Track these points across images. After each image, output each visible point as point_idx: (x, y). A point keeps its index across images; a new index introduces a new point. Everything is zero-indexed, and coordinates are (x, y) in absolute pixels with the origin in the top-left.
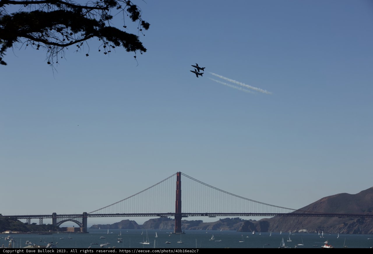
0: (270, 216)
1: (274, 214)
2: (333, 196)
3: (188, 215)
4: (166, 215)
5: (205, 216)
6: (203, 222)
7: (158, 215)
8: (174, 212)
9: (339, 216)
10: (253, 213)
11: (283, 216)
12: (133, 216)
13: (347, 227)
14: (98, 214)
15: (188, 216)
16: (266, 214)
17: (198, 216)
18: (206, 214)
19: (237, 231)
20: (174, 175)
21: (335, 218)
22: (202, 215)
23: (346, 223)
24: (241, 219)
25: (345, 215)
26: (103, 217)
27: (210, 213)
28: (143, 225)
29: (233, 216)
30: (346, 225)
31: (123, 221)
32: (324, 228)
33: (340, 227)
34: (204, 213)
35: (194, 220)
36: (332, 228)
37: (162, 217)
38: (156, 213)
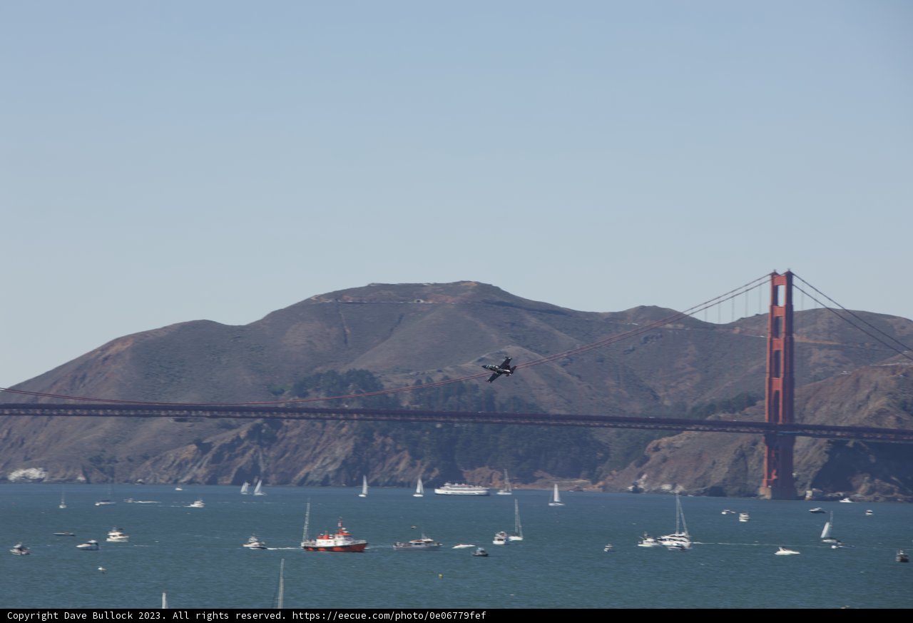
2: (156, 331)
9: (178, 413)
13: (209, 456)
21: (163, 423)
23: (205, 442)
25: (204, 409)
30: (204, 448)
32: (117, 462)
33: (184, 456)
36: (148, 463)
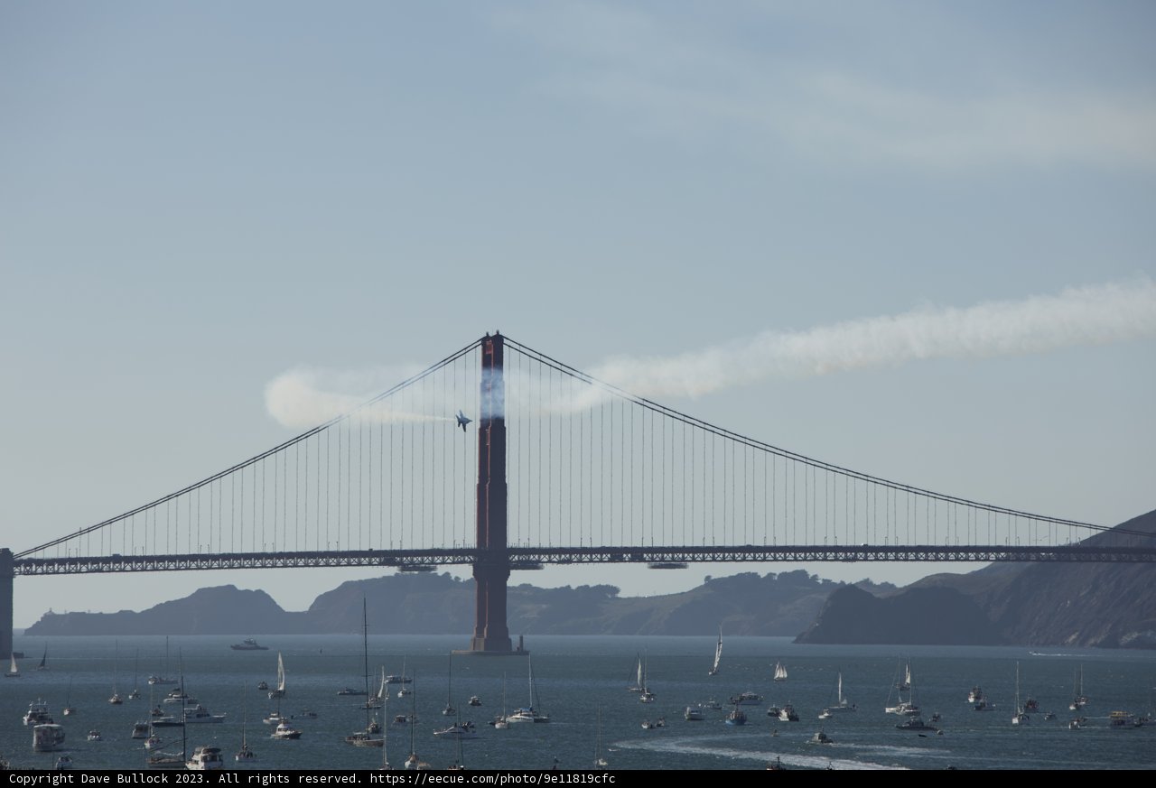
0: (967, 560)
1: (987, 549)
3: (545, 558)
4: (427, 560)
5: (632, 560)
6: (619, 595)
7: (388, 557)
8: (471, 542)
10: (880, 543)
11: (1038, 560)
12: (258, 564)
14: (73, 555)
15: (539, 561)
16: (947, 549)
17: (591, 561)
18: (637, 554)
19: (795, 638)
20: (466, 350)
22: (616, 554)
24: (815, 577)
26: (100, 571)
27: (658, 544)
28: (308, 612)
29: (775, 560)
31: (202, 593)
34: (627, 544)
35: (574, 587)
37: (410, 570)
38: (375, 548)
